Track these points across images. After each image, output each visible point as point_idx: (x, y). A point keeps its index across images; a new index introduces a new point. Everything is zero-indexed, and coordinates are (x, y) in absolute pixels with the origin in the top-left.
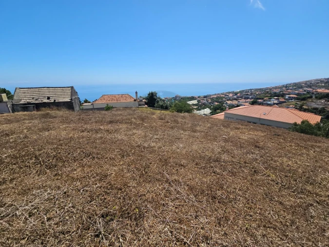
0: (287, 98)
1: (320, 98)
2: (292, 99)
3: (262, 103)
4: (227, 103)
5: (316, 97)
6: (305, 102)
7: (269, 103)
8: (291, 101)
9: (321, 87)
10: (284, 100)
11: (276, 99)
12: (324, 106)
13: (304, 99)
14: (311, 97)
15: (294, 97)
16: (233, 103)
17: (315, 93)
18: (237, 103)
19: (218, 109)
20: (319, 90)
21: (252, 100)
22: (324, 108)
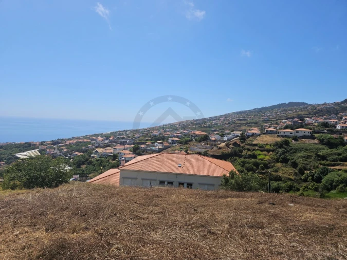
0: (170, 141)
1: (200, 141)
2: (175, 143)
4: (97, 151)
5: (196, 140)
6: (188, 146)
7: (154, 148)
8: (174, 145)
9: (195, 129)
10: (168, 144)
11: (160, 143)
12: (206, 150)
13: (186, 143)
14: (191, 140)
15: (177, 141)
16: (108, 151)
17: (193, 135)
18: (112, 151)
19: (83, 164)
20: (197, 132)
21: (133, 146)
22: (206, 152)
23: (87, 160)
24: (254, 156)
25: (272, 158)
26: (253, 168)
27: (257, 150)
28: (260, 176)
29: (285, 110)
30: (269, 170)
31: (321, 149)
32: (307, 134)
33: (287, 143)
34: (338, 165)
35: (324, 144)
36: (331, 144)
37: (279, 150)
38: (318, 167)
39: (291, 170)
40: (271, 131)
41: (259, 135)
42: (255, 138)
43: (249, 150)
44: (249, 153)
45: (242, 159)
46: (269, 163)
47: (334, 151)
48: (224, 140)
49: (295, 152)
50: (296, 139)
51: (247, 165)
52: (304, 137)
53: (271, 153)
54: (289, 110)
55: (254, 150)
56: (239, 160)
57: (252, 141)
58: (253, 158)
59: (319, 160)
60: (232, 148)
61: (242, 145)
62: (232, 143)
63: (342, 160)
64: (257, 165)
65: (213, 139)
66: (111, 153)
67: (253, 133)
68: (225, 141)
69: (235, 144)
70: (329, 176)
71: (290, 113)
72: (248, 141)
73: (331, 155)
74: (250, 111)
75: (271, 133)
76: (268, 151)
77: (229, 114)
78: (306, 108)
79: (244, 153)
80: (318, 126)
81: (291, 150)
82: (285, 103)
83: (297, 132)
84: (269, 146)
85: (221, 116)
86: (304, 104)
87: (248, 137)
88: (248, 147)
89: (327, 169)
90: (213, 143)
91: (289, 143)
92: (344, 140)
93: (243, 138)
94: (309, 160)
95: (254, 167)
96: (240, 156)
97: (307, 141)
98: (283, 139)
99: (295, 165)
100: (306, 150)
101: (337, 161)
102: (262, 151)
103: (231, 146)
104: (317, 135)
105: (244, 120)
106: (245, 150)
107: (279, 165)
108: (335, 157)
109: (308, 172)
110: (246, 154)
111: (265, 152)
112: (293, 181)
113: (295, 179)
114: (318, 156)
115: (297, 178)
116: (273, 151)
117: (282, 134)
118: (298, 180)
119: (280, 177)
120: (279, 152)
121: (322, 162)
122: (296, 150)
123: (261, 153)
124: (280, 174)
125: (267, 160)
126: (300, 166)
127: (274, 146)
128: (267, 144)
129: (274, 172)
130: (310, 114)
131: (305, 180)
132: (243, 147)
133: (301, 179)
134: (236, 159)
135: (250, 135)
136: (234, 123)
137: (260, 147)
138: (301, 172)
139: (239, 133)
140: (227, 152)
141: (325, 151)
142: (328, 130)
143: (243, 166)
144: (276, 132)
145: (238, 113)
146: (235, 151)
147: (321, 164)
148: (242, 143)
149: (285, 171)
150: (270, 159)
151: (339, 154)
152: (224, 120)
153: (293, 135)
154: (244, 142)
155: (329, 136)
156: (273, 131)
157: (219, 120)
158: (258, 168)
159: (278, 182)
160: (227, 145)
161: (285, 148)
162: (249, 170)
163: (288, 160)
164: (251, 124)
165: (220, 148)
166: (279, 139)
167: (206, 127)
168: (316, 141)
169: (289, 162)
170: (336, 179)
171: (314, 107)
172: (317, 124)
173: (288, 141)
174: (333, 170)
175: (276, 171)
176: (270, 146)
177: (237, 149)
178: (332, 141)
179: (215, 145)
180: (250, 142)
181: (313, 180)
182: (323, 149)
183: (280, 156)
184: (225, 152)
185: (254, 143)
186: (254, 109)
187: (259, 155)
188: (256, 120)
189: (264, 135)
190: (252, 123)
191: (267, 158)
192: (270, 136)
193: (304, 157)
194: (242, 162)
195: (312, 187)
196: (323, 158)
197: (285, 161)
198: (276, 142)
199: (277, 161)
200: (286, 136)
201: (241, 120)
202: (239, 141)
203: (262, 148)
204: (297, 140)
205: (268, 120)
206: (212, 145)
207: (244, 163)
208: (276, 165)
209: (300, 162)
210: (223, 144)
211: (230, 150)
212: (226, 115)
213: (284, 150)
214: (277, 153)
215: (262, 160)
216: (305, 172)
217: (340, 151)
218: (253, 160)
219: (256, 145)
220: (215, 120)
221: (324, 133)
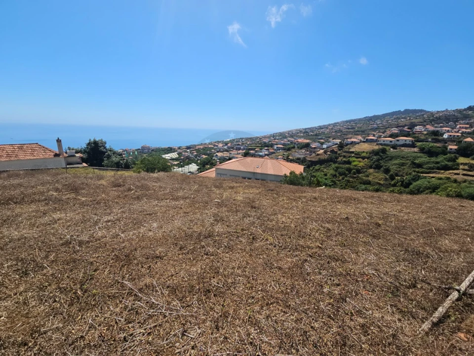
0: (275, 148)
1: (301, 149)
2: (279, 150)
3: (254, 154)
4: (217, 155)
5: (298, 148)
6: (290, 152)
7: (261, 154)
8: (278, 151)
9: (301, 137)
10: (273, 151)
11: (266, 149)
12: (304, 156)
13: (289, 149)
14: (294, 147)
15: (281, 148)
16: (225, 155)
17: (297, 143)
18: (228, 155)
19: (207, 164)
20: (300, 140)
21: (244, 151)
22: (305, 158)
23: (209, 161)
24: (349, 163)
25: (365, 164)
26: (345, 173)
27: (353, 157)
28: (350, 179)
29: (397, 118)
30: (360, 175)
31: (419, 157)
32: (408, 142)
33: (384, 151)
34: (433, 173)
35: (423, 153)
36: (431, 153)
37: (375, 157)
38: (410, 174)
39: (381, 175)
40: (371, 139)
41: (358, 143)
42: (353, 146)
43: (344, 157)
44: (344, 159)
45: (337, 165)
46: (362, 169)
47: (433, 159)
48: (324, 147)
49: (390, 160)
50: (394, 147)
51: (340, 170)
52: (405, 145)
53: (366, 160)
54: (403, 118)
55: (349, 157)
56: (334, 166)
57: (350, 149)
58: (347, 164)
59: (414, 168)
60: (329, 155)
61: (339, 152)
62: (329, 150)
63: (438, 168)
64: (349, 170)
65: (313, 146)
66: (227, 157)
67: (352, 142)
68: (323, 149)
69: (332, 151)
70: (418, 182)
71: (402, 121)
72: (346, 149)
73: (428, 163)
74: (360, 120)
75: (372, 141)
76: (363, 158)
77: (338, 123)
78: (423, 115)
79: (340, 159)
80: (427, 134)
81: (386, 158)
82: (400, 111)
83: (398, 141)
84: (365, 153)
85: (329, 125)
86: (421, 111)
87: (347, 145)
88: (344, 154)
89: (419, 176)
90: (313, 150)
91: (386, 151)
92: (447, 149)
93: (341, 146)
94: (403, 168)
95: (347, 172)
96: (335, 162)
97: (406, 150)
98: (381, 147)
99: (387, 171)
100: (403, 157)
101: (433, 169)
102: (357, 158)
103: (329, 153)
104: (419, 144)
105: (352, 128)
106: (341, 156)
107: (371, 171)
108: (432, 166)
109: (399, 178)
110: (342, 160)
111: (360, 159)
112: (382, 185)
113: (384, 184)
114: (413, 163)
115: (387, 183)
116: (368, 158)
117: (382, 142)
118: (387, 184)
119: (370, 181)
120: (374, 160)
121: (417, 170)
122: (392, 158)
123: (356, 159)
124: (370, 179)
125: (360, 167)
126: (391, 173)
127: (370, 153)
128: (364, 152)
129: (364, 176)
130: (425, 121)
131: (394, 185)
132: (339, 154)
133: (390, 184)
134: (331, 165)
135: (349, 143)
136: (342, 131)
137: (356, 154)
138: (392, 178)
139: (338, 141)
140: (323, 158)
141: (424, 159)
142: (432, 139)
143: (336, 171)
144: (376, 141)
145: (347, 122)
146: (331, 157)
147: (414, 171)
148: (340, 150)
149: (377, 176)
150: (364, 165)
151: (437, 163)
152: (332, 129)
153: (393, 143)
154: (342, 150)
155: (432, 144)
156: (373, 139)
157: (327, 128)
158: (350, 173)
159: (366, 186)
160: (325, 152)
161: (381, 156)
162: (341, 174)
163: (382, 167)
164: (358, 133)
165: (318, 155)
166: (376, 148)
167: (313, 135)
168: (416, 150)
169: (382, 169)
170: (425, 185)
171: (432, 114)
172: (425, 133)
173: (385, 149)
174: (425, 177)
175: (368, 176)
176: (367, 153)
177: (334, 156)
178: (434, 150)
179: (314, 152)
180: (347, 150)
181: (402, 185)
182: (421, 157)
183: (374, 163)
184: (321, 158)
185: (351, 150)
186: (364, 118)
187: (354, 161)
188: (365, 128)
189: (363, 143)
190: (359, 131)
191: (361, 164)
192: (369, 144)
193: (399, 164)
194: (336, 167)
195: (398, 191)
196: (419, 166)
197: (378, 167)
198: (373, 150)
199: (371, 167)
200: (385, 145)
201: (348, 128)
202: (337, 148)
203: (358, 155)
204: (396, 149)
205: (377, 129)
206: (311, 152)
207: (337, 168)
208: (368, 171)
209: (393, 169)
210: (322, 151)
211: (326, 157)
212: (335, 123)
213: (379, 158)
214: (372, 160)
215: (355, 166)
216: (396, 178)
217: (439, 160)
218: (347, 166)
219: (353, 152)
220: (323, 128)
221: (427, 141)
